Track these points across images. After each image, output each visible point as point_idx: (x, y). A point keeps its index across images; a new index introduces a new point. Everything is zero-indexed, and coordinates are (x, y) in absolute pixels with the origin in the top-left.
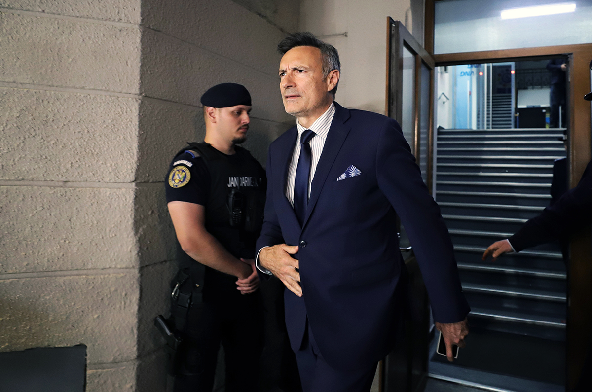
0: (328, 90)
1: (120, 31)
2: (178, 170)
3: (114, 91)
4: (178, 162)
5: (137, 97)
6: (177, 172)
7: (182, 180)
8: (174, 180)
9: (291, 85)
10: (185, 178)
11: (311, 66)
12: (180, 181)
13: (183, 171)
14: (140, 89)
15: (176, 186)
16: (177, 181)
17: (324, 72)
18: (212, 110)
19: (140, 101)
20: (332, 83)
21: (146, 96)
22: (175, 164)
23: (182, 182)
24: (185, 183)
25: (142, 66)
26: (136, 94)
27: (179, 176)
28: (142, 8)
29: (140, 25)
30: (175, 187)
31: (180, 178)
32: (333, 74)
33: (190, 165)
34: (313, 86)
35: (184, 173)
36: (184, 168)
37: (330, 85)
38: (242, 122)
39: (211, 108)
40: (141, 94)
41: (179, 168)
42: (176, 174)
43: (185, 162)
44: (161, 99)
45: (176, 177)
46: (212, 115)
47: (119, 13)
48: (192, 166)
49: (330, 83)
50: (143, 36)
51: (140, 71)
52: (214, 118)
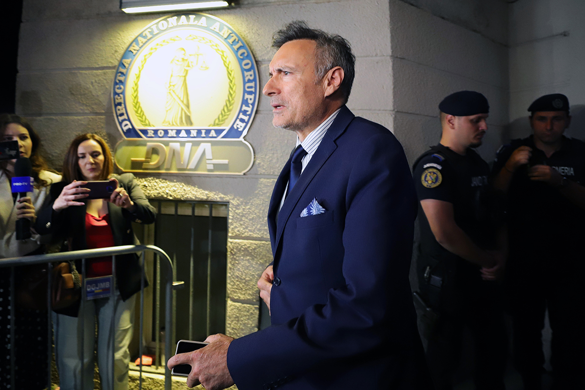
0: (325, 95)
1: (377, 63)
2: (430, 173)
3: (375, 110)
4: (428, 165)
5: (391, 112)
6: (429, 174)
7: (434, 181)
8: (427, 181)
9: (273, 91)
10: (437, 179)
11: (297, 66)
12: (433, 182)
13: (434, 173)
14: (394, 106)
15: (430, 186)
16: (430, 182)
17: (318, 72)
18: (451, 117)
19: (394, 116)
20: (331, 86)
21: (397, 112)
22: (425, 166)
23: (435, 183)
24: (438, 184)
25: (394, 88)
26: (390, 110)
27: (431, 178)
28: (391, 43)
29: (391, 56)
30: (428, 187)
31: (432, 179)
32: (334, 73)
33: (439, 167)
34: (301, 90)
35: (435, 175)
36: (435, 171)
37: (329, 87)
38: (480, 129)
39: (450, 116)
40: (394, 110)
41: (431, 170)
42: (428, 176)
43: (435, 165)
44: (408, 113)
45: (428, 178)
46: (451, 121)
47: (375, 49)
48: (442, 169)
49: (329, 84)
50: (393, 64)
51: (393, 92)
52: (453, 125)
